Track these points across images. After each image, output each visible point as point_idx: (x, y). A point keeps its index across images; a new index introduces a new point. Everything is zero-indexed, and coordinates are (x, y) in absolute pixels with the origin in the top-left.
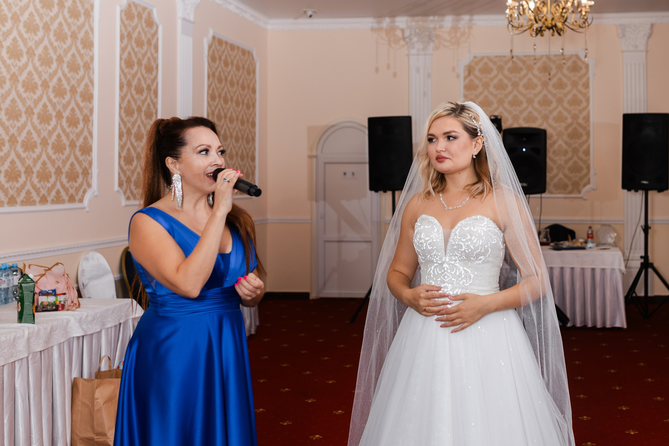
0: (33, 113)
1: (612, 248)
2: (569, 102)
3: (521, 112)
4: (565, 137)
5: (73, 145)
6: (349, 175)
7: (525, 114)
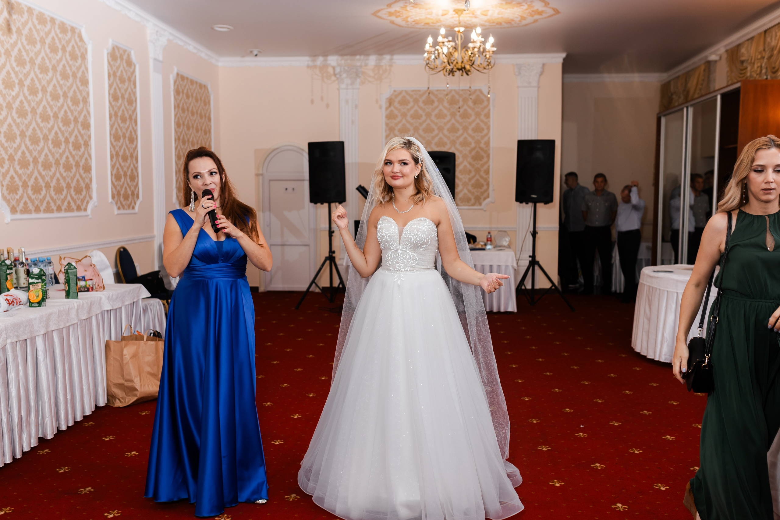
0: (49, 139)
1: (506, 249)
2: (473, 130)
3: (433, 138)
4: (469, 159)
5: (77, 165)
6: (290, 190)
7: (436, 139)
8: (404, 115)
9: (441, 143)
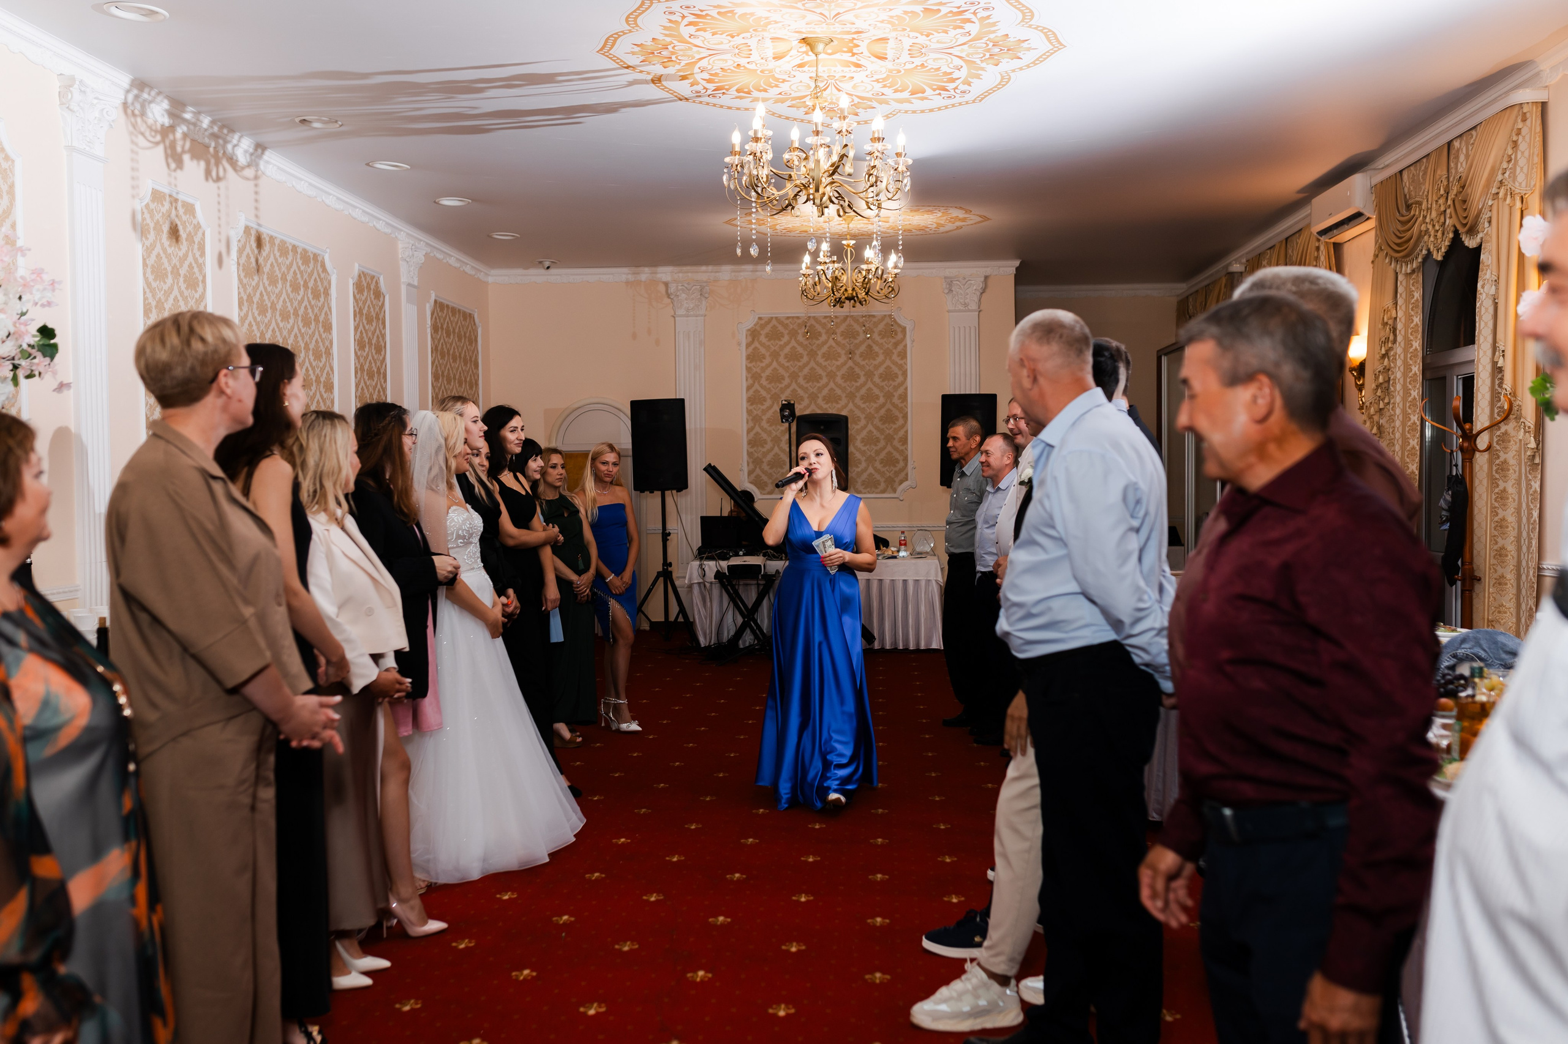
1: (928, 557)
3: (820, 389)
4: (876, 421)
8: (775, 355)
9: (831, 398)
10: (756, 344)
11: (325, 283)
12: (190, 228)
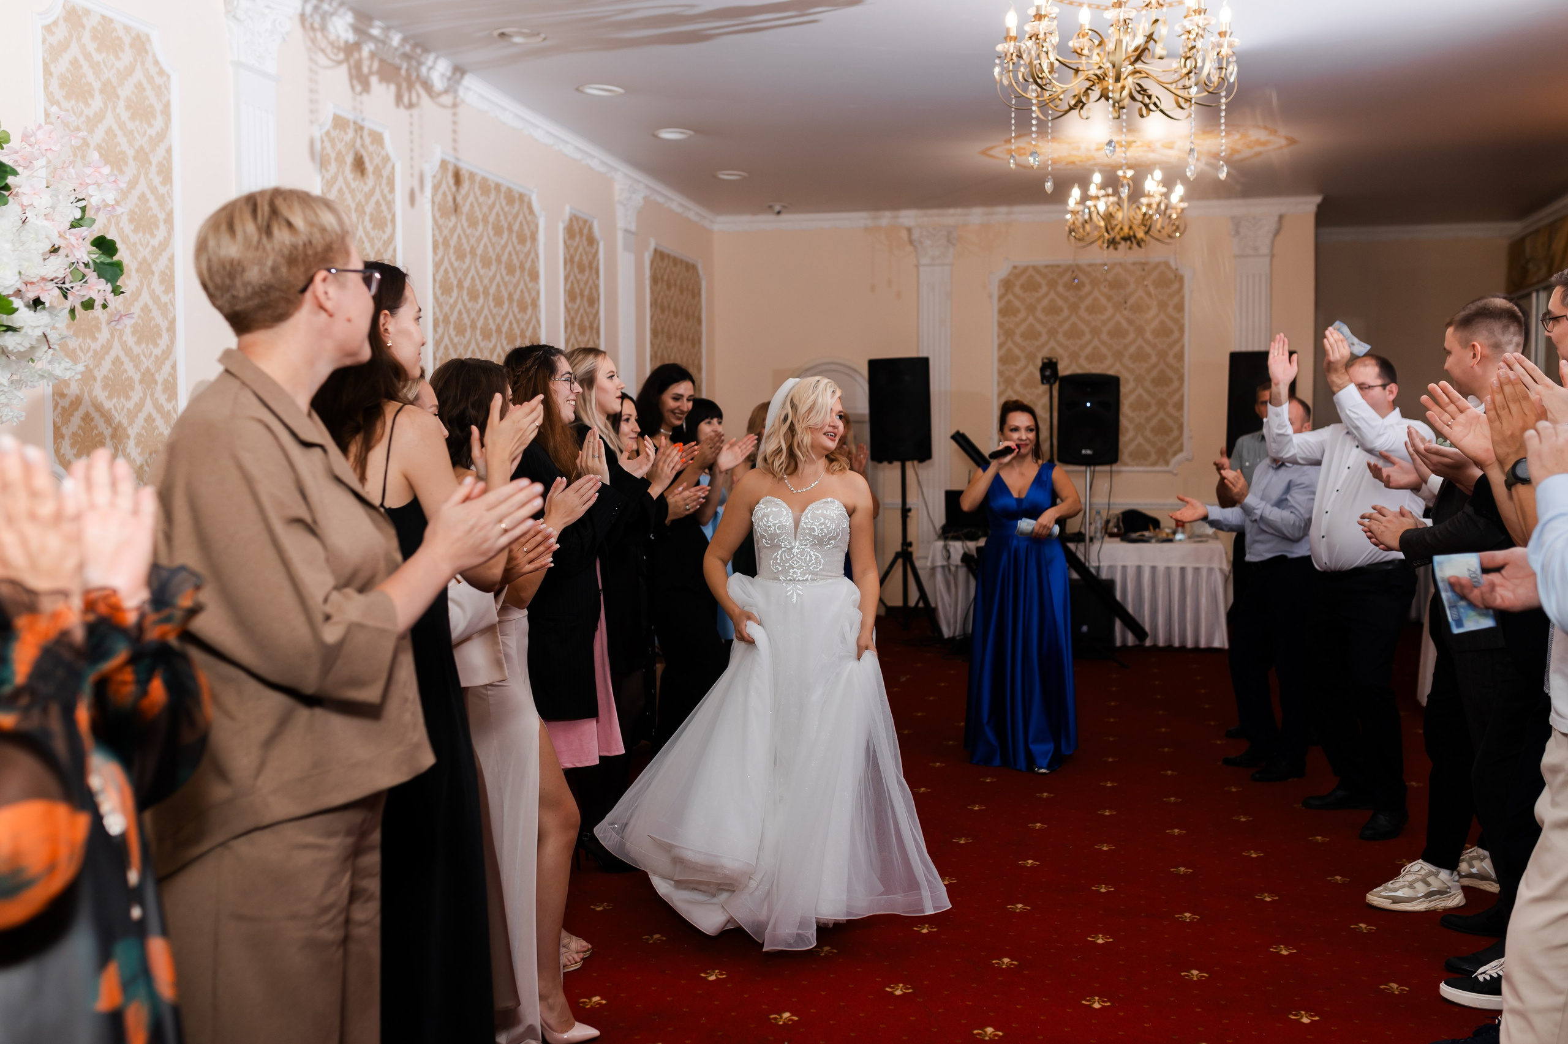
1: (1211, 541)
2: (1153, 332)
3: (1083, 347)
4: (1147, 384)
7: (1089, 350)
8: (1031, 309)
9: (1096, 356)
10: (1010, 296)
11: (532, 227)
12: (377, 160)
